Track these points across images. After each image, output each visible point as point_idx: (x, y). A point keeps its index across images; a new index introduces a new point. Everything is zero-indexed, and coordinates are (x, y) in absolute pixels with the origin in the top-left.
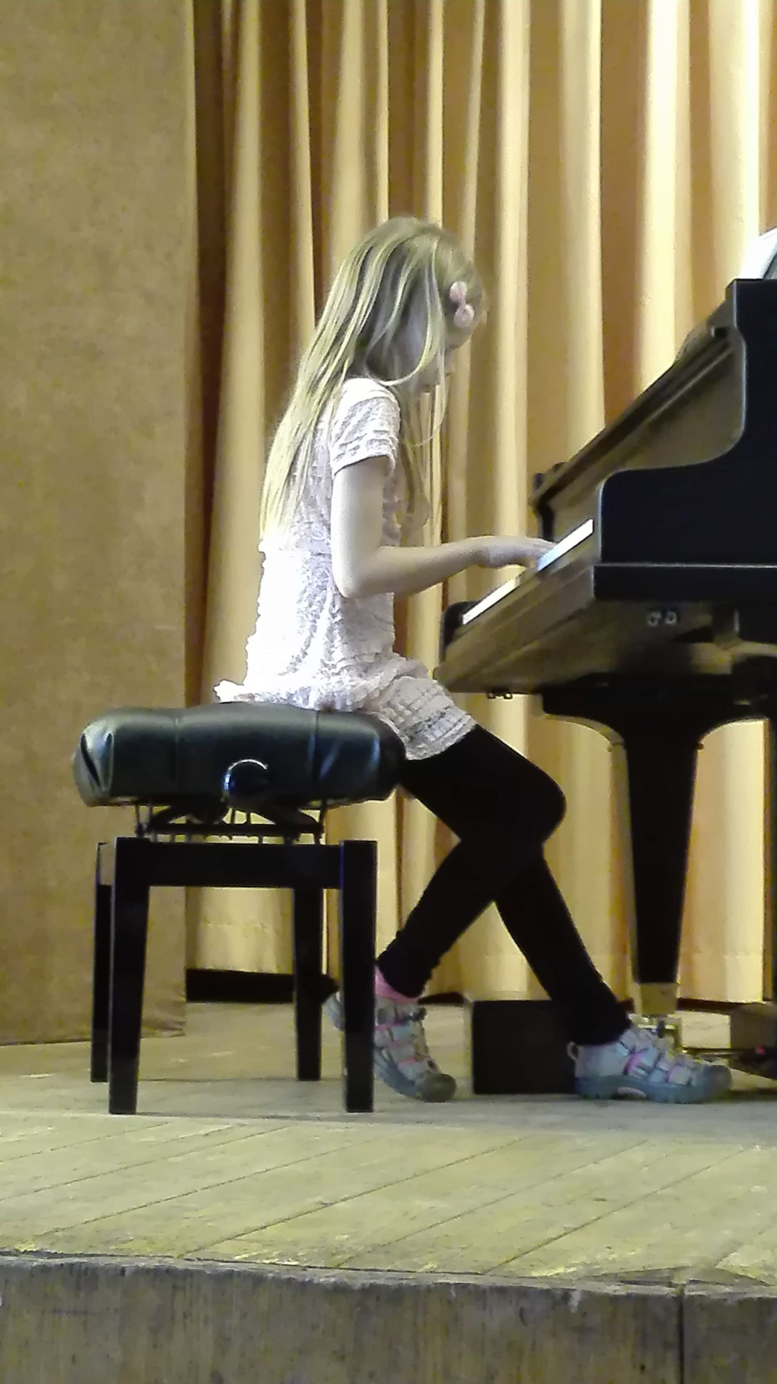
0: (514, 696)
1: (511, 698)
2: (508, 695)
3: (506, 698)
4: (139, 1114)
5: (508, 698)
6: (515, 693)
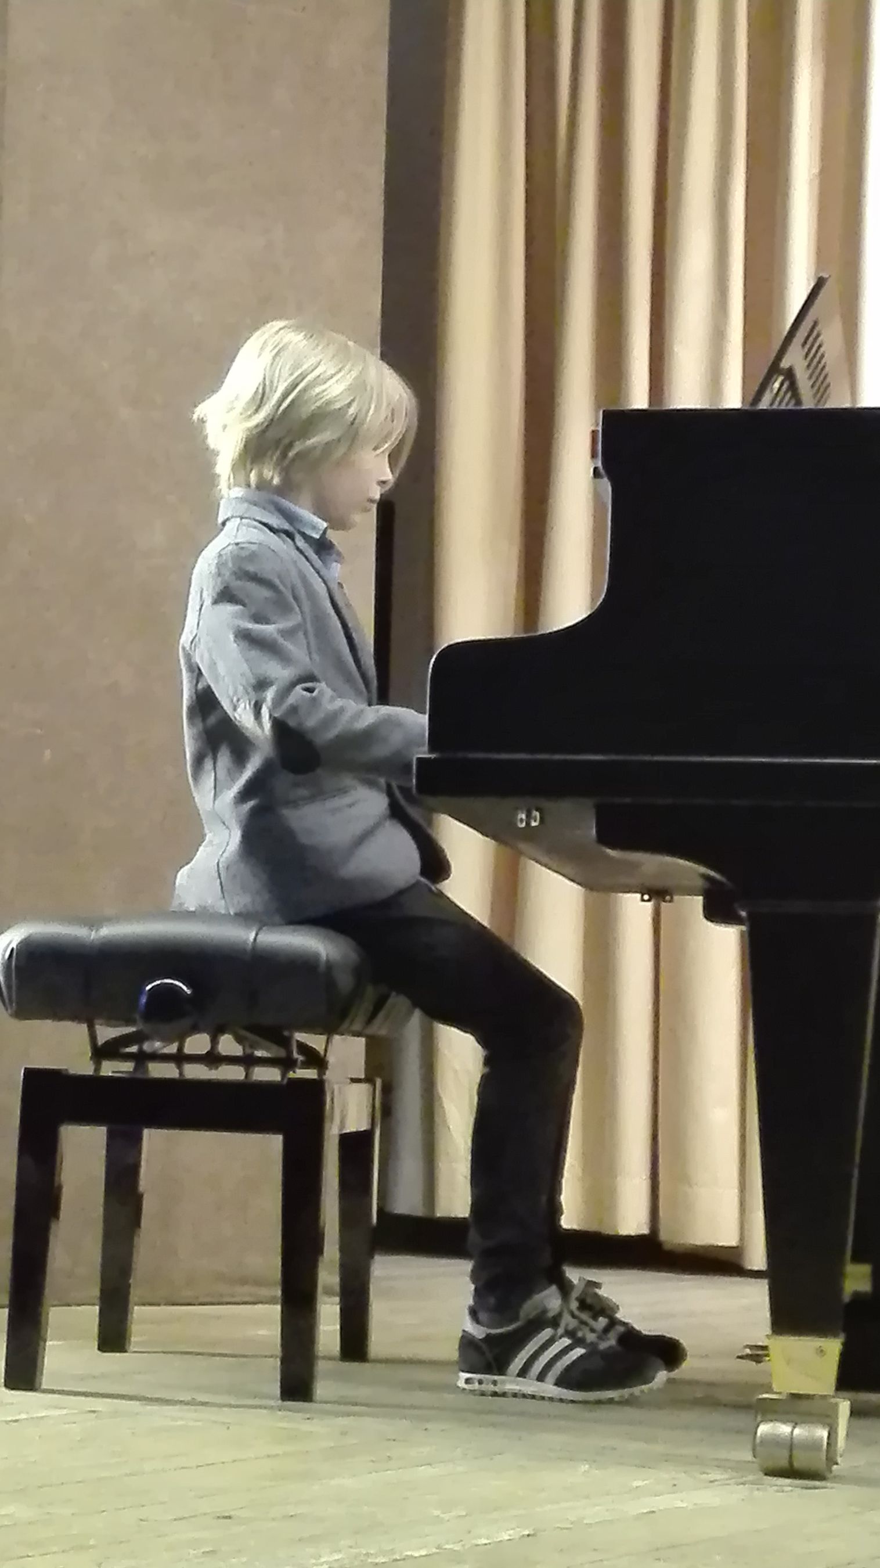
4: (45, 1391)
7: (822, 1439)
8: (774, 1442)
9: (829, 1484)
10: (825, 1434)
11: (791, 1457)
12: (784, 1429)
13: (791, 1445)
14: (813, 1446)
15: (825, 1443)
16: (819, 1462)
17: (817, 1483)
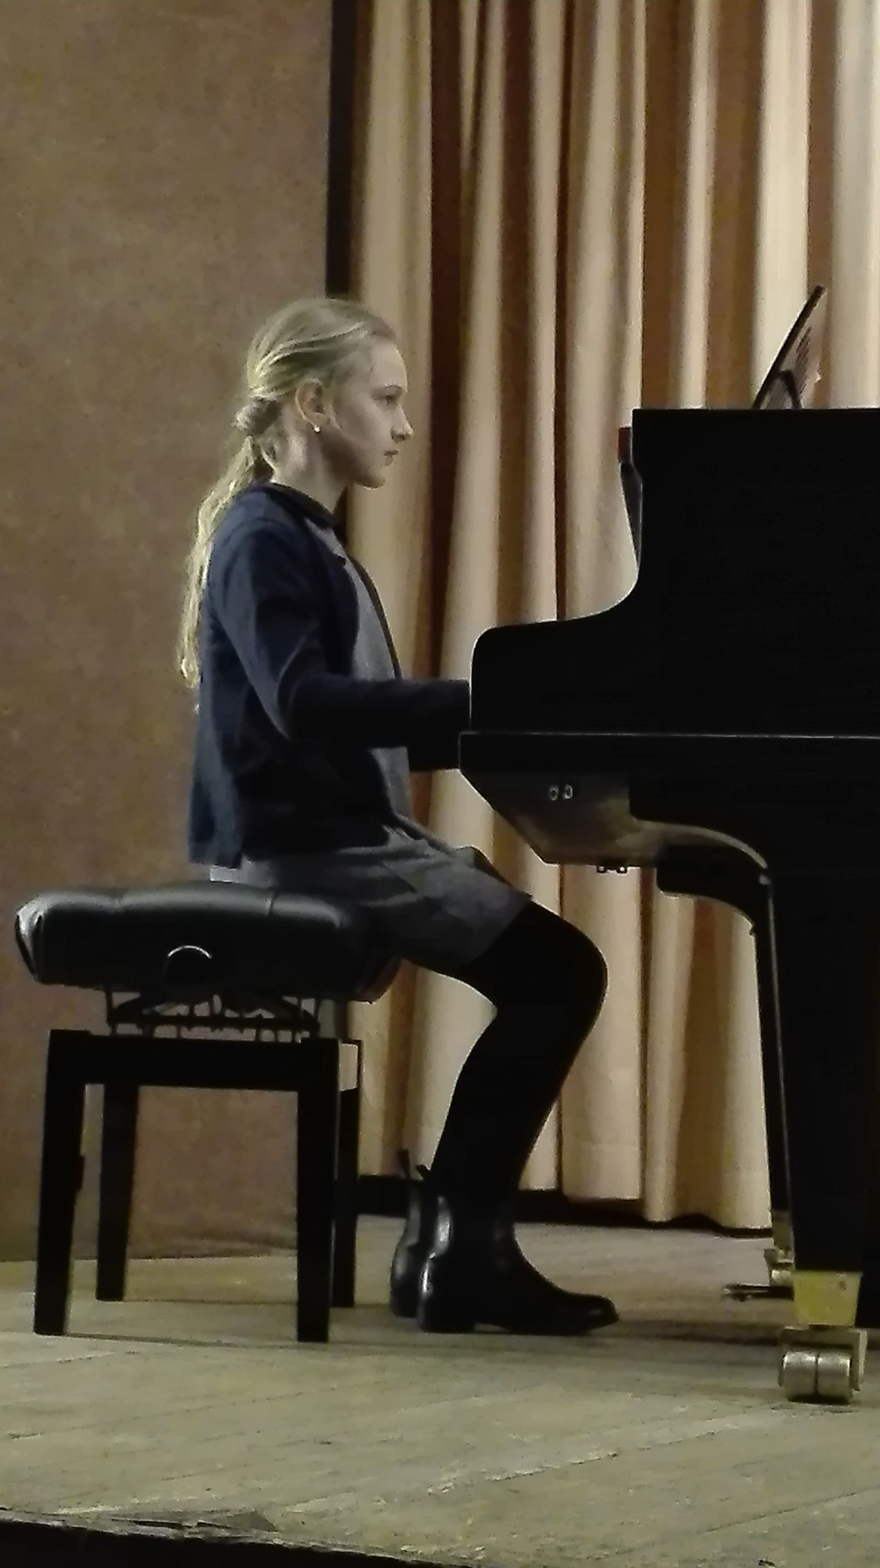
0: (629, 868)
1: (626, 871)
2: (622, 869)
3: (619, 872)
5: (622, 872)
6: (631, 866)
7: (845, 1365)
8: (801, 1370)
9: (853, 1409)
10: (848, 1362)
11: (816, 1382)
12: (810, 1358)
13: (816, 1372)
14: (836, 1373)
15: (848, 1370)
16: (841, 1387)
17: (843, 1407)
